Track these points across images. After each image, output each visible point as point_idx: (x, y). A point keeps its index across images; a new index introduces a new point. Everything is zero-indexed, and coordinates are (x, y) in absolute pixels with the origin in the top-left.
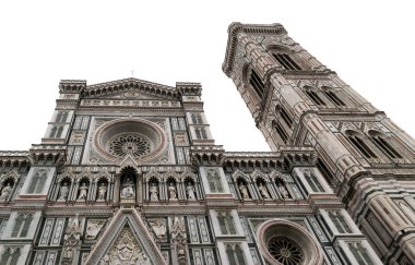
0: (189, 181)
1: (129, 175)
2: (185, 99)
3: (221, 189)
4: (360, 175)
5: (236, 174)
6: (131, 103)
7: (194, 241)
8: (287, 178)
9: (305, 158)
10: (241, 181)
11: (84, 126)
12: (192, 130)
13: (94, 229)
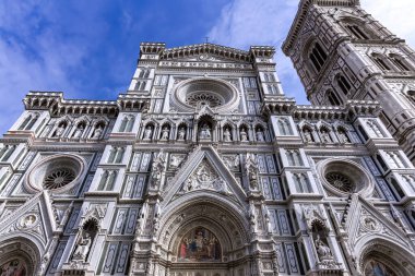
0: (259, 128)
1: (207, 122)
2: (258, 60)
5: (303, 123)
6: (206, 65)
11: (164, 82)
12: (265, 86)
13: (176, 161)
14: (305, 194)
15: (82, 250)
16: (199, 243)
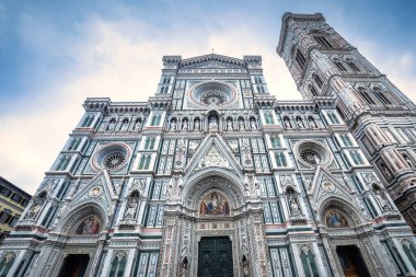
0: (252, 119)
1: (213, 115)
2: (250, 67)
3: (273, 122)
4: (363, 114)
5: (283, 114)
6: (213, 71)
7: (255, 151)
8: (316, 116)
9: (329, 103)
10: (286, 118)
11: (182, 86)
12: (255, 87)
15: (131, 211)
16: (214, 203)
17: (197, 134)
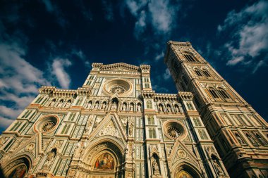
0: (139, 104)
1: (115, 101)
2: (143, 71)
5: (159, 102)
6: (121, 73)
7: (137, 126)
9: (188, 97)
10: (160, 105)
11: (100, 81)
12: (144, 84)
13: (99, 120)
14: (153, 139)
15: (48, 164)
16: (105, 161)
17: (102, 112)
